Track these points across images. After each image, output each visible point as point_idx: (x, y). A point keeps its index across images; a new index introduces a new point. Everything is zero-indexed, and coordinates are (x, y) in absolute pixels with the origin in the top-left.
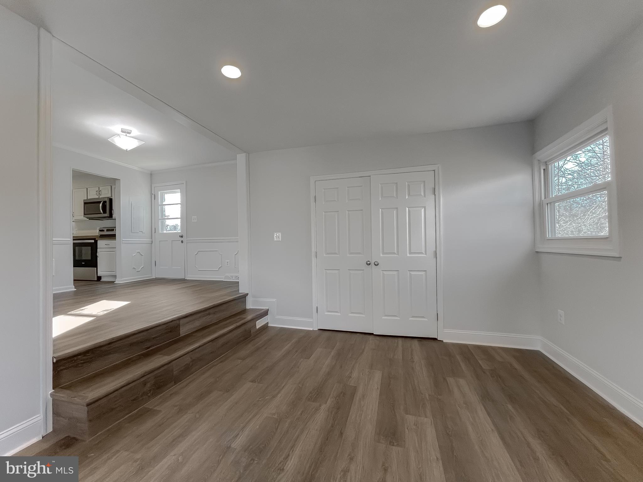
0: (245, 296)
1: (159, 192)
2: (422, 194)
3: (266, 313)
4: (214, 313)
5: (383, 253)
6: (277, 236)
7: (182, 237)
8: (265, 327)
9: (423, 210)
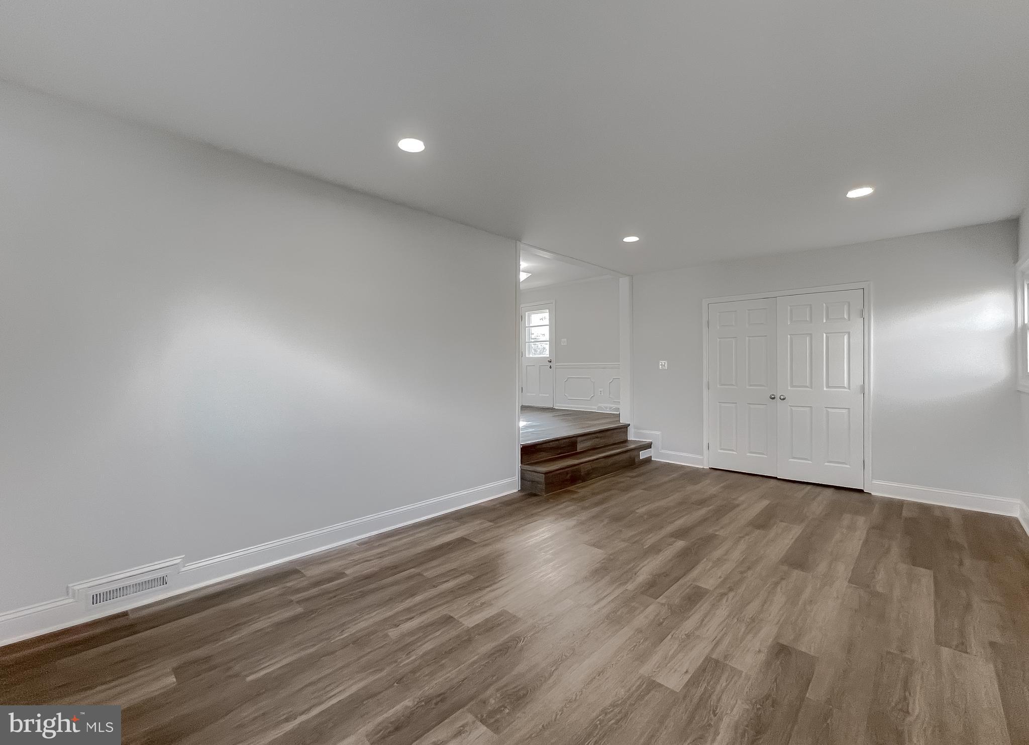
0: (626, 427)
1: (527, 313)
2: (846, 316)
3: (649, 446)
4: (601, 438)
5: (792, 386)
6: (663, 364)
7: (550, 362)
8: (648, 460)
9: (846, 337)
